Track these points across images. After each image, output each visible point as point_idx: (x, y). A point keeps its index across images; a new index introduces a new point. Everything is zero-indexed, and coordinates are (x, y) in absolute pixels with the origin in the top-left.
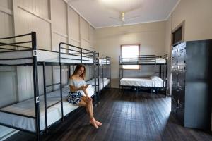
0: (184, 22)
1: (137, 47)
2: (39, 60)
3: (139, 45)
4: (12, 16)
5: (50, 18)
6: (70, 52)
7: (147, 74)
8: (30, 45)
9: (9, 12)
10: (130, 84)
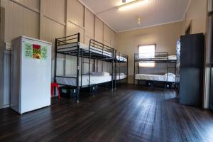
0: (191, 21)
1: (154, 46)
2: (80, 47)
3: (155, 45)
4: (65, 26)
5: (84, 26)
6: (96, 46)
7: (162, 71)
8: (76, 40)
9: (64, 24)
10: (143, 78)
